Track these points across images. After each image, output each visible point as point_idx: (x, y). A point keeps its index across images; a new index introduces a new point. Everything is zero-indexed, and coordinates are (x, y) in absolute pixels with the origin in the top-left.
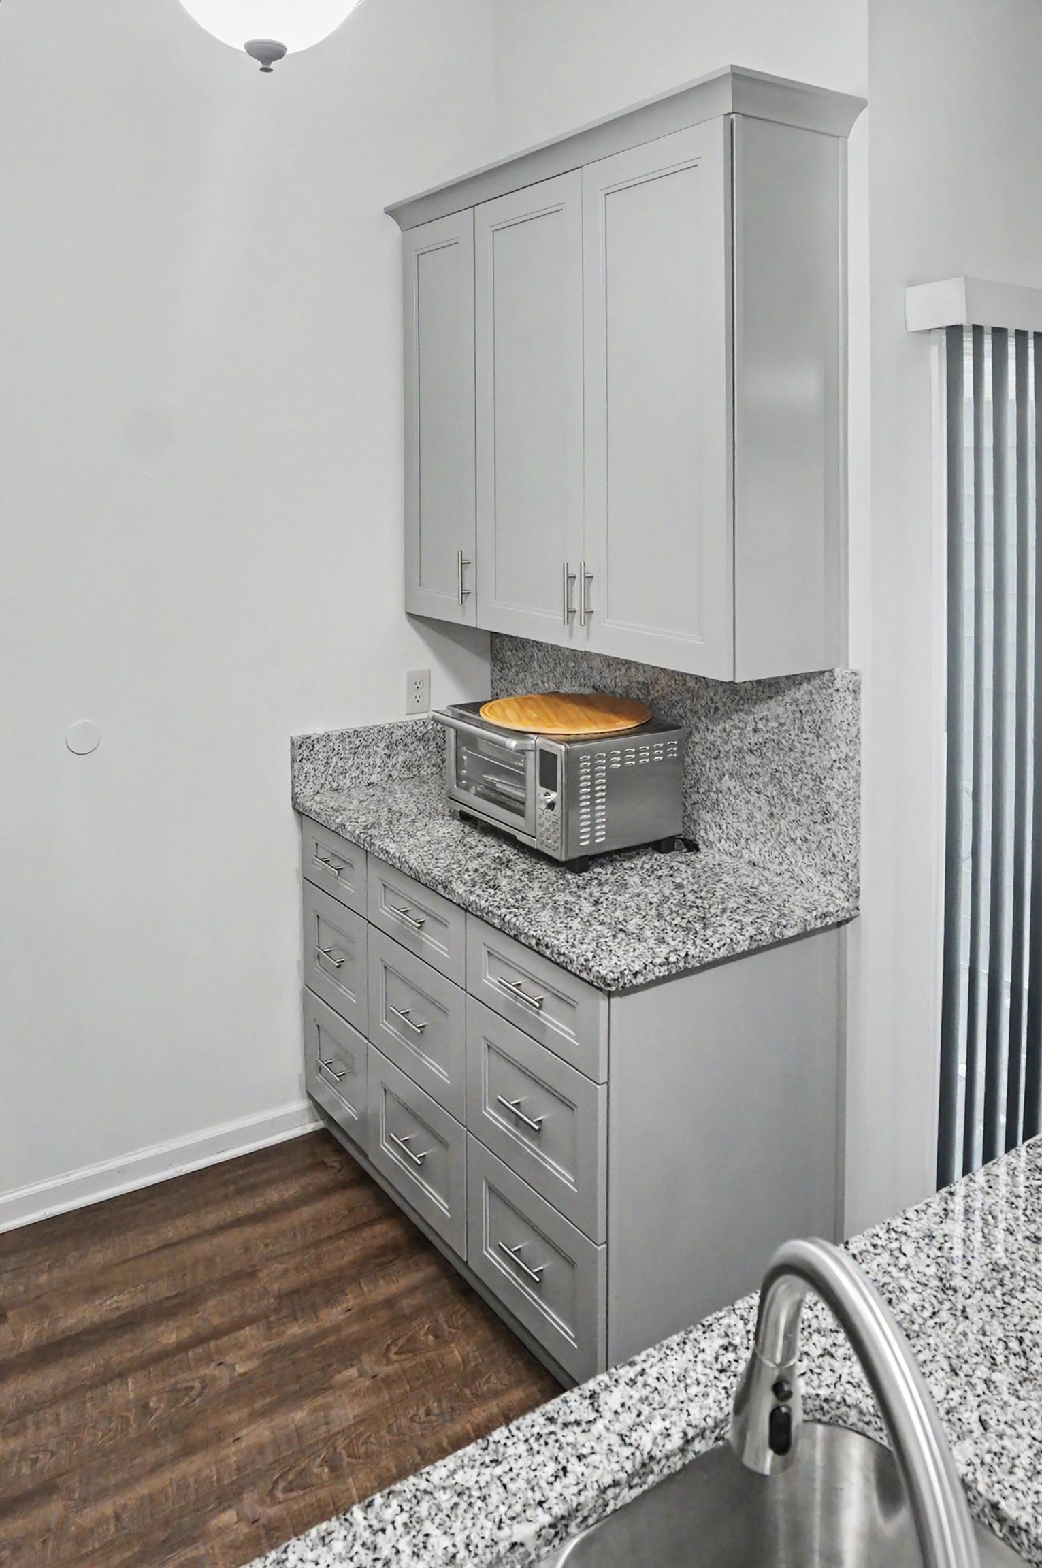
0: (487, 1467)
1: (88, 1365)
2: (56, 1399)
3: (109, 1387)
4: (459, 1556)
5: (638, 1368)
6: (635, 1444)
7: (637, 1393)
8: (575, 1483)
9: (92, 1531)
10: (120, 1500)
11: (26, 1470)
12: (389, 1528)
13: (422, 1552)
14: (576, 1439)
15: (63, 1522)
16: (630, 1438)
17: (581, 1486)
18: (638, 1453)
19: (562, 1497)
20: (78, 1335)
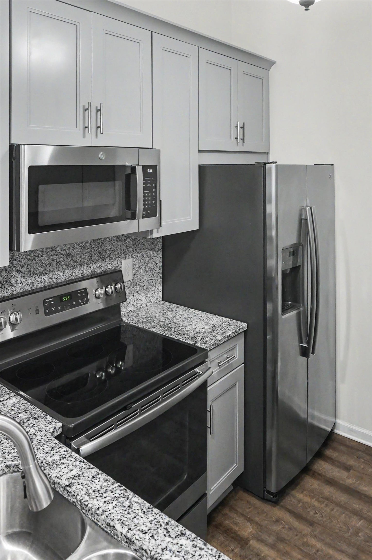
0: (142, 511)
1: (356, 505)
2: (338, 504)
3: (355, 517)
4: (106, 513)
5: (203, 547)
6: (163, 553)
7: (191, 550)
8: (141, 537)
9: (309, 546)
10: (324, 548)
11: (312, 513)
12: (113, 493)
13: (106, 503)
14: (161, 533)
15: (305, 535)
16: (166, 550)
17: (140, 539)
18: (159, 555)
19: (134, 535)
20: (363, 494)
